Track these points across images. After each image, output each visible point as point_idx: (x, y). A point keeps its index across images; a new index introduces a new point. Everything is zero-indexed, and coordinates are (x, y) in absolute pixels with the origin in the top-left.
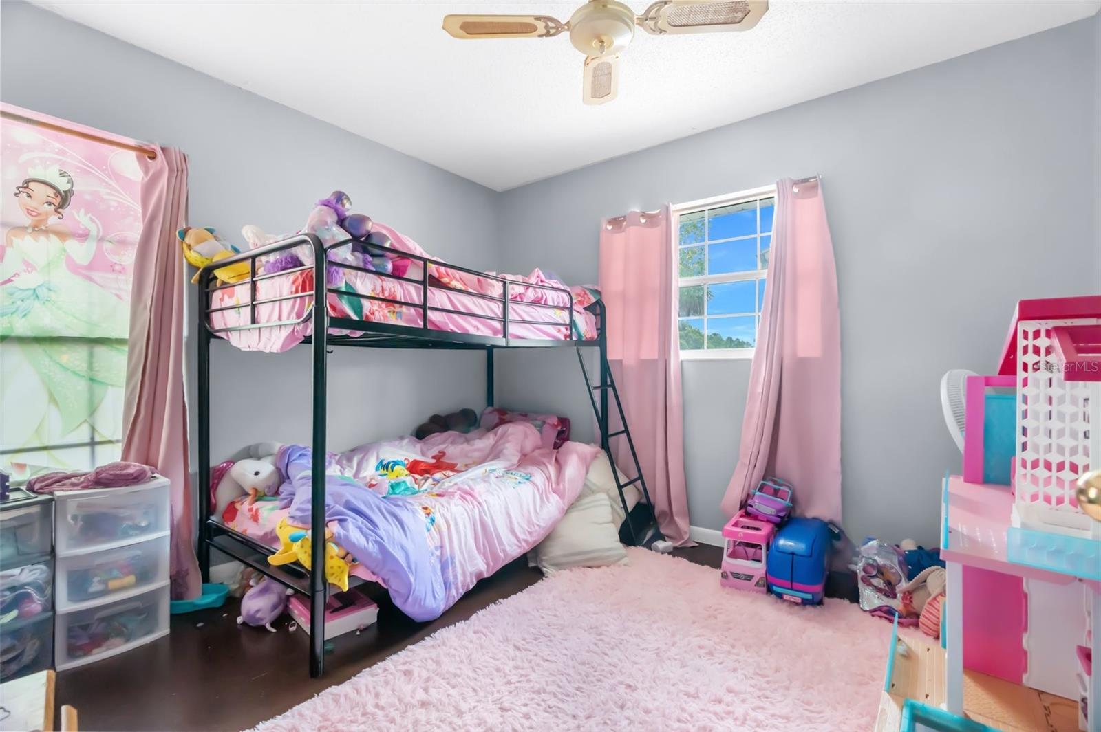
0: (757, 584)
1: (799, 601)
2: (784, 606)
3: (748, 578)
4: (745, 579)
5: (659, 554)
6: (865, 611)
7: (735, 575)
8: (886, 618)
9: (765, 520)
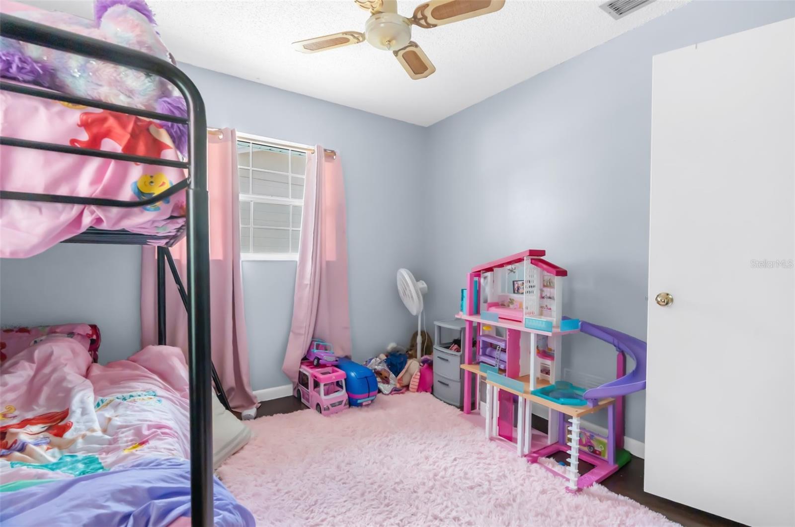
0: (345, 405)
1: (370, 402)
2: (366, 408)
3: (340, 403)
4: (339, 405)
5: (252, 421)
6: (388, 395)
7: (333, 405)
8: (397, 393)
9: (330, 365)
